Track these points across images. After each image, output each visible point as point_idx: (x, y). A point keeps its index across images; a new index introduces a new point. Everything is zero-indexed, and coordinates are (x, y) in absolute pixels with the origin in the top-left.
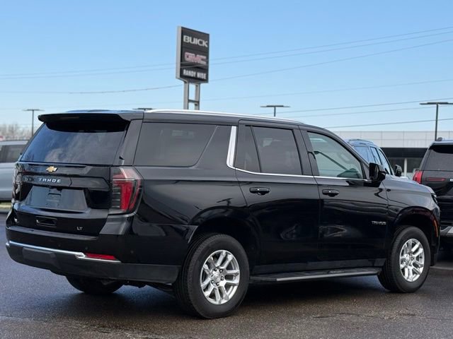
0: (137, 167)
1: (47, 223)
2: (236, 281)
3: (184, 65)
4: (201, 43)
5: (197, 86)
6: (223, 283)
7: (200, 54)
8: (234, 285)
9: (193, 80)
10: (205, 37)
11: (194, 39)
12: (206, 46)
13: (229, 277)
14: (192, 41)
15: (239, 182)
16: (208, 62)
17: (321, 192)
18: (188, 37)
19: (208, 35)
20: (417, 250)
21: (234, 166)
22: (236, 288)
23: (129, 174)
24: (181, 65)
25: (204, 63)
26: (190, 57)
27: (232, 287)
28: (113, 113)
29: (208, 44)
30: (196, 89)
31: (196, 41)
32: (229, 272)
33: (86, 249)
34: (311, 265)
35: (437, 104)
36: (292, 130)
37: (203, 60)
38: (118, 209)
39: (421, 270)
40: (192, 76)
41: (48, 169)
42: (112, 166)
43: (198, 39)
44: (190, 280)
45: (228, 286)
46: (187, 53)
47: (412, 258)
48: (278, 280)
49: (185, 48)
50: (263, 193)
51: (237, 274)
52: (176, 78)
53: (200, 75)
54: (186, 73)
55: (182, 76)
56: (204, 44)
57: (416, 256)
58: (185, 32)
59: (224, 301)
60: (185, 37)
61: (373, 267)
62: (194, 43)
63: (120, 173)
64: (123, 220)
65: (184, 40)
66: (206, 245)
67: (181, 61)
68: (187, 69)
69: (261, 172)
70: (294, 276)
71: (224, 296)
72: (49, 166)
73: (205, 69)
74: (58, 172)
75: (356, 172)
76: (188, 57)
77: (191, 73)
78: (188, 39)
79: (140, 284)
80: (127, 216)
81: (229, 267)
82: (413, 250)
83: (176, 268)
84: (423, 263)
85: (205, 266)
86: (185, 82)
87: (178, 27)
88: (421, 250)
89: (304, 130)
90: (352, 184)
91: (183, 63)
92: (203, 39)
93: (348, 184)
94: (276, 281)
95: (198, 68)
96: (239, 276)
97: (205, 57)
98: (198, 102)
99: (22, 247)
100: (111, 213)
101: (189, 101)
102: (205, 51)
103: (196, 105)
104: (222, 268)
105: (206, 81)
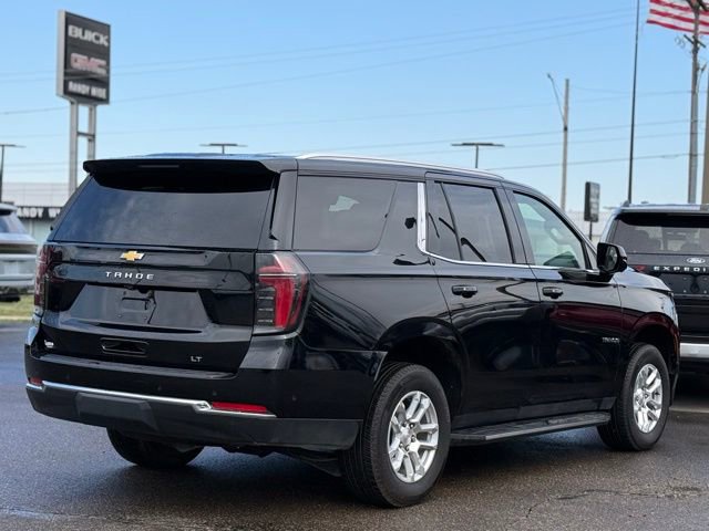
0: (298, 253)
1: (126, 349)
2: (433, 441)
3: (70, 74)
4: (97, 38)
5: (91, 110)
6: (415, 446)
7: (96, 58)
8: (430, 449)
9: (84, 99)
10: (104, 29)
11: (87, 32)
12: (106, 44)
13: (422, 436)
14: (83, 34)
15: (438, 276)
16: (108, 71)
17: (541, 293)
18: (76, 29)
19: (109, 26)
20: (652, 383)
21: (427, 250)
22: (432, 453)
23: (287, 265)
24: (66, 74)
25: (102, 72)
26: (80, 62)
27: (426, 453)
28: (246, 159)
29: (108, 41)
30: (90, 115)
31: (90, 36)
32: (424, 427)
33: (215, 394)
34: (524, 411)
35: (477, 145)
36: (493, 189)
37: (100, 66)
38: (271, 325)
39: (658, 413)
40: (83, 92)
41: (124, 255)
42: (257, 251)
43: (93, 31)
44: (373, 443)
45: (421, 451)
46: (74, 55)
47: (646, 395)
48: (488, 437)
49: (71, 45)
50: (468, 294)
51: (434, 430)
52: (57, 95)
53: (95, 91)
54: (73, 87)
55: (67, 93)
56: (103, 40)
57: (651, 391)
58: (70, 19)
59: (418, 477)
60: (70, 28)
61: (598, 411)
62: (86, 38)
63: (273, 262)
64: (276, 344)
65: (70, 33)
66: (396, 383)
67: (66, 67)
68: (74, 81)
69: (462, 259)
70: (505, 431)
71: (417, 468)
72: (128, 250)
73: (103, 82)
74: (146, 261)
75: (573, 257)
76: (76, 61)
77: (82, 89)
78: (76, 32)
79: (263, 451)
80: (285, 337)
81: (423, 421)
82: (649, 381)
83: (353, 424)
84: (660, 402)
85: (394, 419)
86: (72, 103)
87: (60, 12)
88: (658, 382)
89: (508, 189)
90: (567, 278)
91: (69, 71)
92: (101, 32)
93: (561, 278)
94: (485, 440)
95: (92, 79)
96: (437, 433)
97: (103, 62)
98: (94, 136)
99: (77, 392)
100: (258, 330)
101: (79, 134)
102: (104, 53)
103: (90, 140)
104: (413, 421)
105: (105, 101)
